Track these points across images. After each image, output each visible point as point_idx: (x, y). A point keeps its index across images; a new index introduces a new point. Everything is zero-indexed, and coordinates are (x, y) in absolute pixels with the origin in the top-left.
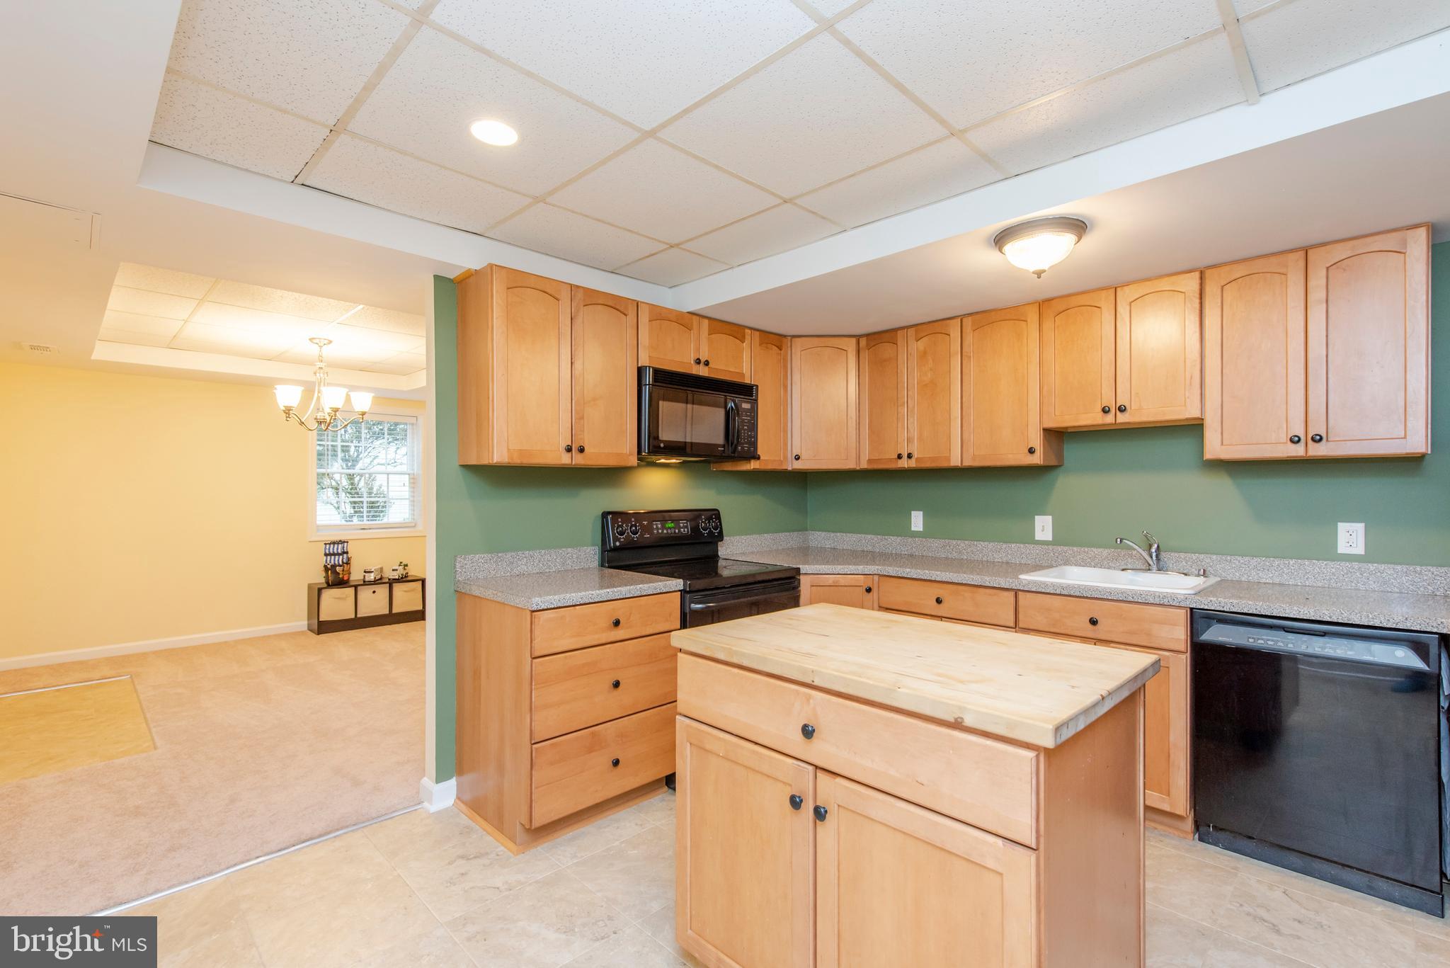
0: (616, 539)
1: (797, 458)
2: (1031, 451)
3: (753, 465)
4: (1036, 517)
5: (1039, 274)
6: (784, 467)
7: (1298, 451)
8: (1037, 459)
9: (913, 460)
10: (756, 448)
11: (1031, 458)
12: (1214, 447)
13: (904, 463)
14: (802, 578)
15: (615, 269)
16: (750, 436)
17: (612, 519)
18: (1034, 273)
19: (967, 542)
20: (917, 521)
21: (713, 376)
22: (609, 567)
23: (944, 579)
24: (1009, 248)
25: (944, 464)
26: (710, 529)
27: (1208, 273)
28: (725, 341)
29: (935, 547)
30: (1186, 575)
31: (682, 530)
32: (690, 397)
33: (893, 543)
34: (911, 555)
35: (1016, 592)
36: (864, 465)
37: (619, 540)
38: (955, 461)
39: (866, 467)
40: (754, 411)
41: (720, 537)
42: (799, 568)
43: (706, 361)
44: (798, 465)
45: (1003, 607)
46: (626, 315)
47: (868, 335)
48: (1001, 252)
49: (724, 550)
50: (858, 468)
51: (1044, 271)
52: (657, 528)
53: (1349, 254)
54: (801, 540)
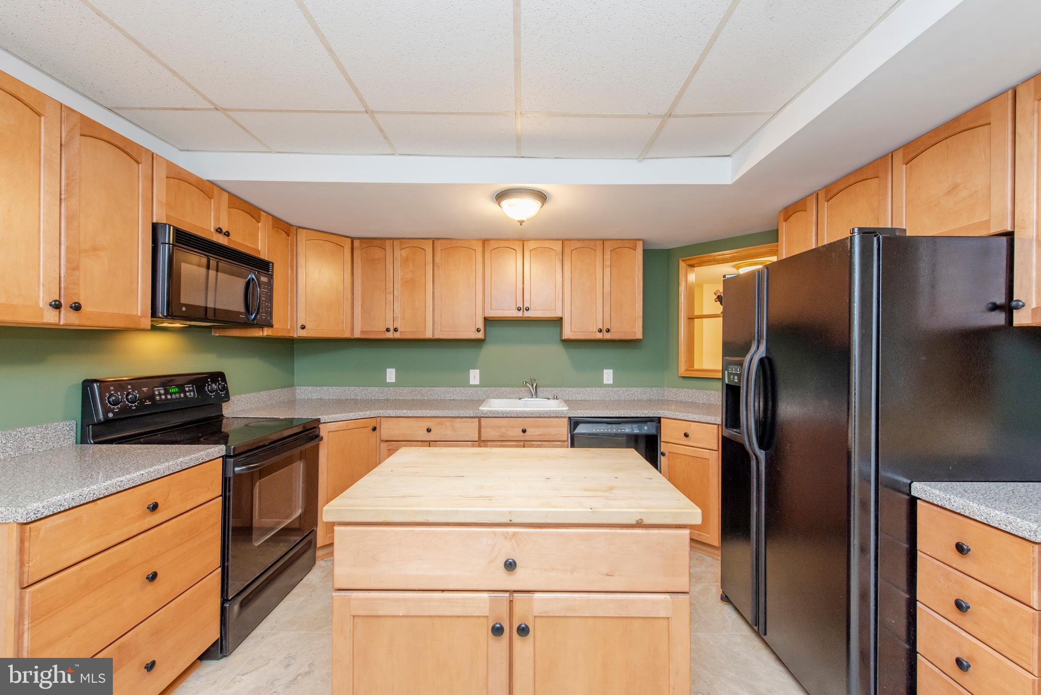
0: (106, 411)
1: (303, 327)
2: (478, 330)
3: (266, 332)
4: (471, 370)
5: (521, 222)
6: (291, 335)
7: (599, 336)
8: (480, 335)
9: (398, 333)
10: (271, 317)
11: (477, 335)
12: (568, 333)
13: (390, 335)
14: (321, 426)
15: (117, 108)
16: (267, 307)
17: (99, 388)
18: (518, 221)
19: (427, 388)
20: (391, 375)
21: (232, 246)
22: (95, 443)
23: (432, 415)
24: (505, 203)
25: (421, 336)
26: (217, 390)
27: (566, 242)
28: (242, 218)
29: (405, 393)
30: (549, 399)
31: (188, 394)
32: (213, 263)
33: (374, 392)
34: (387, 400)
35: (480, 418)
36: (357, 335)
37: (112, 411)
38: (429, 335)
39: (359, 337)
40: (270, 285)
41: (227, 398)
42: (319, 419)
43: (227, 232)
44: (302, 334)
45: (470, 430)
46: (138, 163)
47: (359, 238)
48: (499, 205)
49: (228, 410)
50: (352, 337)
51: (524, 221)
52: (160, 395)
53: (619, 246)
54: (290, 395)
